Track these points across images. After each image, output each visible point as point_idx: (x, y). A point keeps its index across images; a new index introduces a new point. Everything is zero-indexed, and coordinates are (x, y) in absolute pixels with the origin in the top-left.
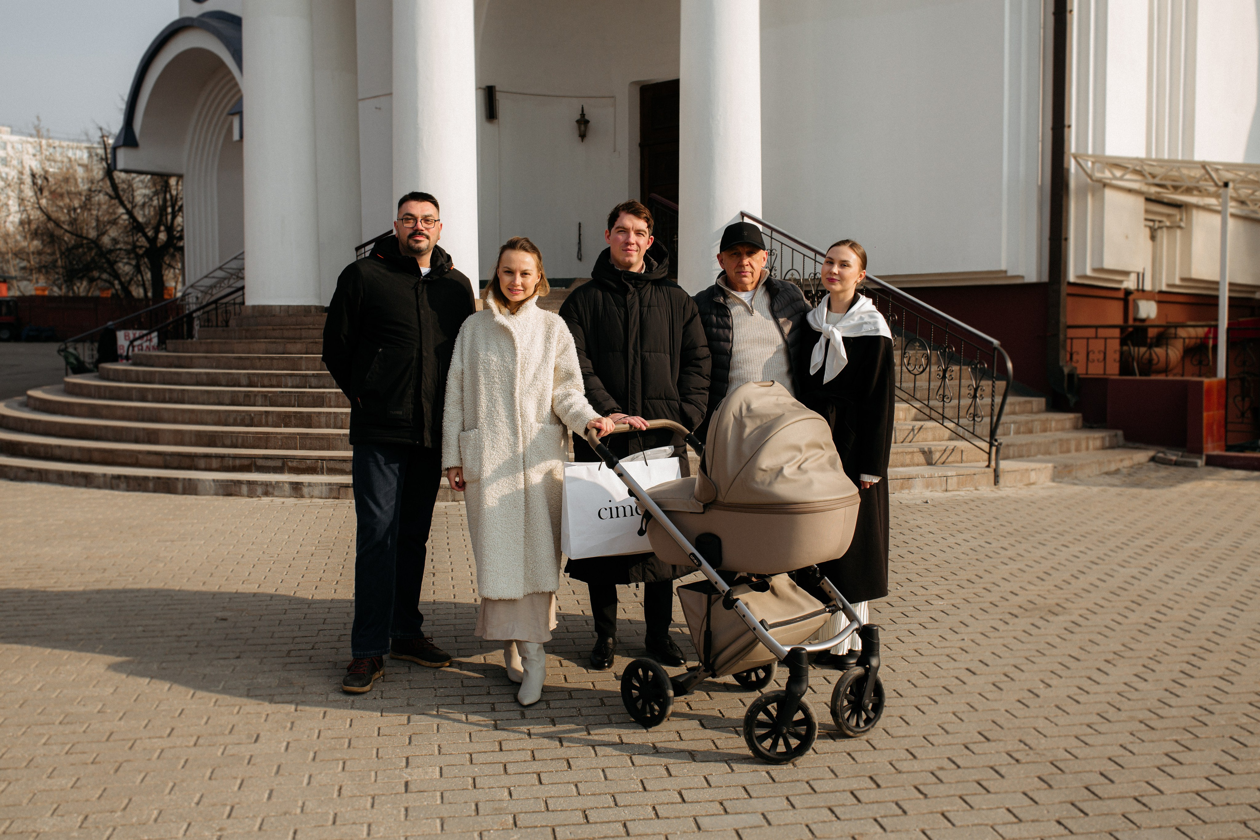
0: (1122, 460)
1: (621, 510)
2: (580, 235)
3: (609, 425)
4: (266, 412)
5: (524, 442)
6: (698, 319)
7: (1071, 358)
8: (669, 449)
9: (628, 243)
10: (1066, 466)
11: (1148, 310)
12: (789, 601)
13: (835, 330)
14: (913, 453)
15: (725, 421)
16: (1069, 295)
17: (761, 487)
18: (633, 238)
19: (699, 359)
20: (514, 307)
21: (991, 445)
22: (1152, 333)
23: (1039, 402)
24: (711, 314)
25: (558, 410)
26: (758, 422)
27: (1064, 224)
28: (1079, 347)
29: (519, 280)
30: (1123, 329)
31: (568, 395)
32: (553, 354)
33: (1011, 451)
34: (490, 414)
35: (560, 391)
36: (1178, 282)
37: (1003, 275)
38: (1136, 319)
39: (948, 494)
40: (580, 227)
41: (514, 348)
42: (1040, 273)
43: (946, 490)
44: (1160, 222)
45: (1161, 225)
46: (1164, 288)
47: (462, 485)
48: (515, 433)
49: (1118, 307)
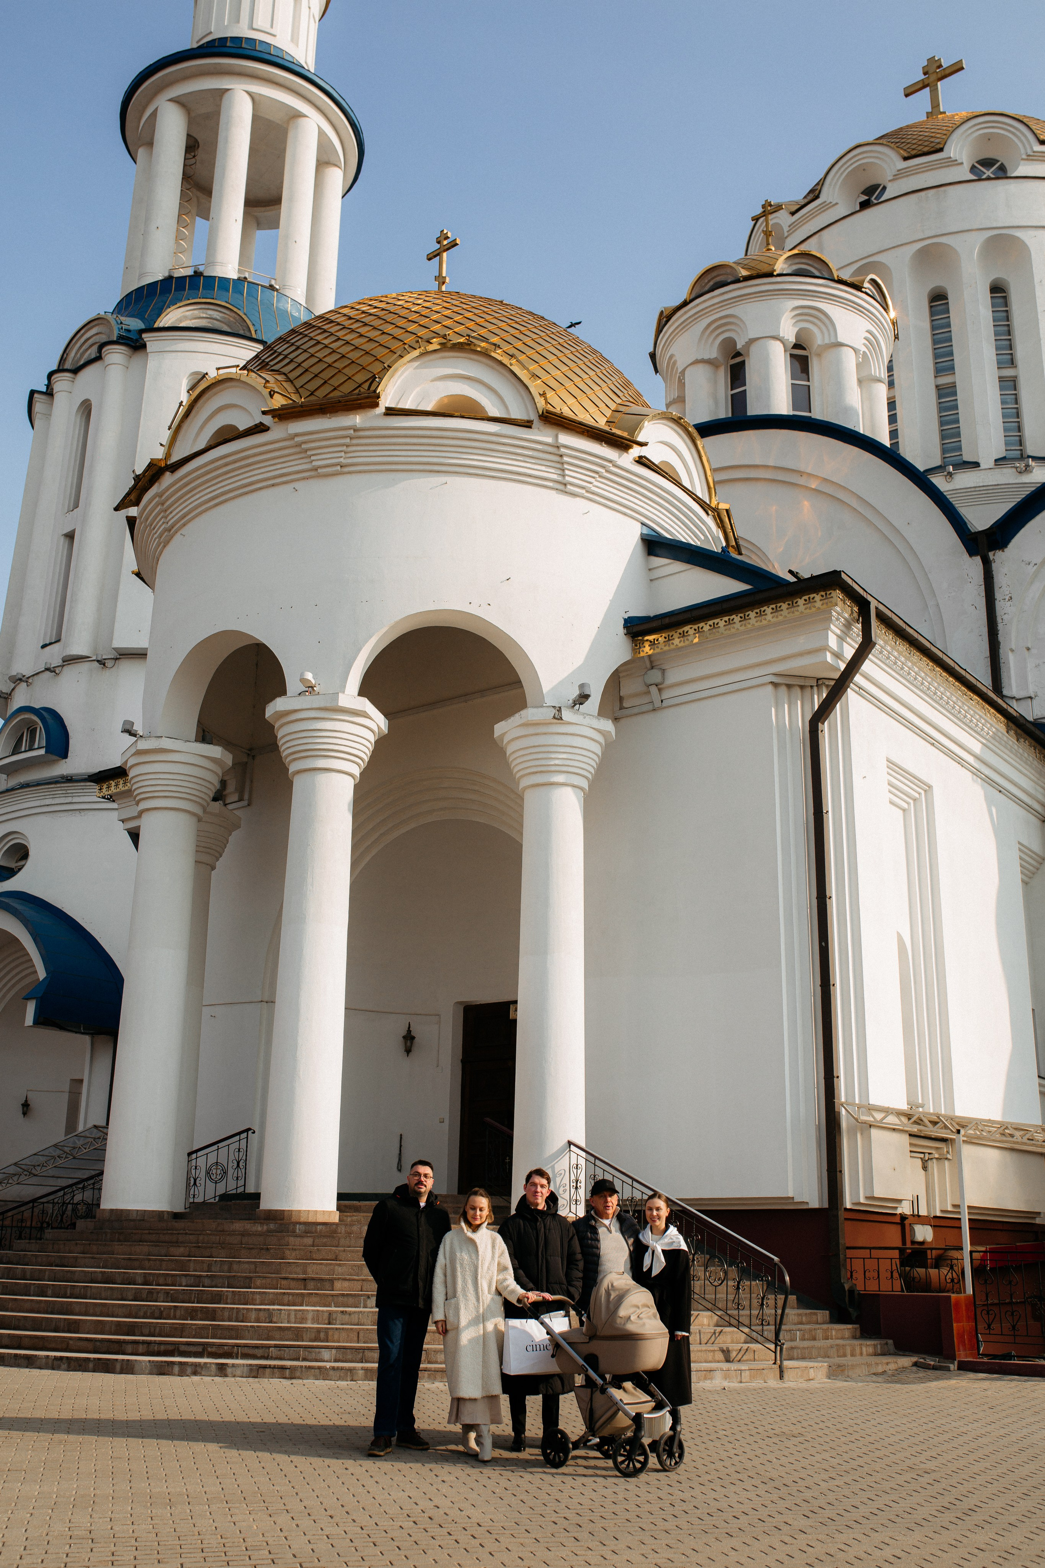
0: (887, 1364)
1: (538, 1346)
2: (401, 1146)
3: (533, 1296)
4: (175, 1306)
5: (483, 1306)
6: (576, 1237)
7: (851, 1276)
8: (562, 1313)
9: (536, 1192)
10: (839, 1366)
11: (924, 1233)
12: (633, 1394)
13: (657, 1246)
14: (714, 1351)
15: (601, 1292)
16: (846, 1219)
17: (620, 1326)
18: (539, 1189)
19: (577, 1261)
20: (475, 1228)
21: (776, 1345)
22: (931, 1255)
23: (823, 1315)
24: (587, 1232)
25: (500, 1289)
26: (617, 1293)
27: (838, 1158)
28: (857, 1265)
29: (478, 1213)
30: (902, 1251)
31: (505, 1280)
32: (497, 1255)
33: (795, 1353)
34: (464, 1289)
35: (501, 1277)
36: (950, 1208)
37: (791, 1201)
38: (913, 1242)
39: (742, 1385)
40: (401, 1138)
41: (477, 1251)
42: (821, 1200)
43: (741, 1382)
44: (929, 1154)
45: (931, 1156)
46: (938, 1214)
47: (445, 1332)
48: (478, 1300)
49: (896, 1231)
